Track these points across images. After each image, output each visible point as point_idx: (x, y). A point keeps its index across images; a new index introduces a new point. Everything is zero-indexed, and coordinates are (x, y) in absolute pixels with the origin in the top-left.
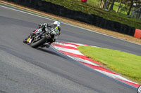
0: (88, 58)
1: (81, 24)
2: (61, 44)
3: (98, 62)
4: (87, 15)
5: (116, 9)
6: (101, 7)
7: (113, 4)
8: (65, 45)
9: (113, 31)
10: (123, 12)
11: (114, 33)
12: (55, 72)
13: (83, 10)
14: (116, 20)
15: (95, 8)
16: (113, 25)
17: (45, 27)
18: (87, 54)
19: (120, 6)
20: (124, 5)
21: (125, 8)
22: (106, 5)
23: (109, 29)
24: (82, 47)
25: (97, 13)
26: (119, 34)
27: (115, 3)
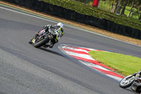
0: (99, 63)
1: (92, 29)
2: (72, 49)
3: (110, 67)
4: (98, 19)
5: (127, 13)
6: (112, 11)
7: (124, 9)
8: (76, 50)
9: (125, 35)
10: (134, 17)
11: (126, 37)
12: (66, 77)
13: (94, 14)
14: (127, 25)
15: (107, 13)
16: (124, 30)
17: (48, 29)
18: (98, 59)
19: (131, 11)
20: (136, 9)
21: (137, 12)
22: (117, 9)
23: (120, 34)
24: (93, 52)
25: (108, 18)
26: (130, 39)
27: (127, 7)
